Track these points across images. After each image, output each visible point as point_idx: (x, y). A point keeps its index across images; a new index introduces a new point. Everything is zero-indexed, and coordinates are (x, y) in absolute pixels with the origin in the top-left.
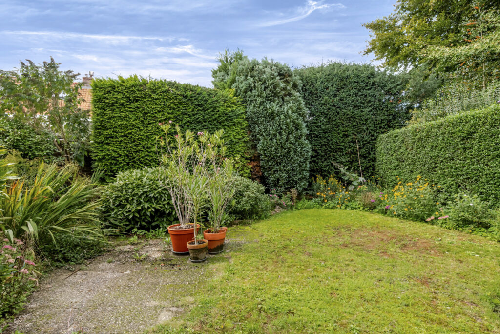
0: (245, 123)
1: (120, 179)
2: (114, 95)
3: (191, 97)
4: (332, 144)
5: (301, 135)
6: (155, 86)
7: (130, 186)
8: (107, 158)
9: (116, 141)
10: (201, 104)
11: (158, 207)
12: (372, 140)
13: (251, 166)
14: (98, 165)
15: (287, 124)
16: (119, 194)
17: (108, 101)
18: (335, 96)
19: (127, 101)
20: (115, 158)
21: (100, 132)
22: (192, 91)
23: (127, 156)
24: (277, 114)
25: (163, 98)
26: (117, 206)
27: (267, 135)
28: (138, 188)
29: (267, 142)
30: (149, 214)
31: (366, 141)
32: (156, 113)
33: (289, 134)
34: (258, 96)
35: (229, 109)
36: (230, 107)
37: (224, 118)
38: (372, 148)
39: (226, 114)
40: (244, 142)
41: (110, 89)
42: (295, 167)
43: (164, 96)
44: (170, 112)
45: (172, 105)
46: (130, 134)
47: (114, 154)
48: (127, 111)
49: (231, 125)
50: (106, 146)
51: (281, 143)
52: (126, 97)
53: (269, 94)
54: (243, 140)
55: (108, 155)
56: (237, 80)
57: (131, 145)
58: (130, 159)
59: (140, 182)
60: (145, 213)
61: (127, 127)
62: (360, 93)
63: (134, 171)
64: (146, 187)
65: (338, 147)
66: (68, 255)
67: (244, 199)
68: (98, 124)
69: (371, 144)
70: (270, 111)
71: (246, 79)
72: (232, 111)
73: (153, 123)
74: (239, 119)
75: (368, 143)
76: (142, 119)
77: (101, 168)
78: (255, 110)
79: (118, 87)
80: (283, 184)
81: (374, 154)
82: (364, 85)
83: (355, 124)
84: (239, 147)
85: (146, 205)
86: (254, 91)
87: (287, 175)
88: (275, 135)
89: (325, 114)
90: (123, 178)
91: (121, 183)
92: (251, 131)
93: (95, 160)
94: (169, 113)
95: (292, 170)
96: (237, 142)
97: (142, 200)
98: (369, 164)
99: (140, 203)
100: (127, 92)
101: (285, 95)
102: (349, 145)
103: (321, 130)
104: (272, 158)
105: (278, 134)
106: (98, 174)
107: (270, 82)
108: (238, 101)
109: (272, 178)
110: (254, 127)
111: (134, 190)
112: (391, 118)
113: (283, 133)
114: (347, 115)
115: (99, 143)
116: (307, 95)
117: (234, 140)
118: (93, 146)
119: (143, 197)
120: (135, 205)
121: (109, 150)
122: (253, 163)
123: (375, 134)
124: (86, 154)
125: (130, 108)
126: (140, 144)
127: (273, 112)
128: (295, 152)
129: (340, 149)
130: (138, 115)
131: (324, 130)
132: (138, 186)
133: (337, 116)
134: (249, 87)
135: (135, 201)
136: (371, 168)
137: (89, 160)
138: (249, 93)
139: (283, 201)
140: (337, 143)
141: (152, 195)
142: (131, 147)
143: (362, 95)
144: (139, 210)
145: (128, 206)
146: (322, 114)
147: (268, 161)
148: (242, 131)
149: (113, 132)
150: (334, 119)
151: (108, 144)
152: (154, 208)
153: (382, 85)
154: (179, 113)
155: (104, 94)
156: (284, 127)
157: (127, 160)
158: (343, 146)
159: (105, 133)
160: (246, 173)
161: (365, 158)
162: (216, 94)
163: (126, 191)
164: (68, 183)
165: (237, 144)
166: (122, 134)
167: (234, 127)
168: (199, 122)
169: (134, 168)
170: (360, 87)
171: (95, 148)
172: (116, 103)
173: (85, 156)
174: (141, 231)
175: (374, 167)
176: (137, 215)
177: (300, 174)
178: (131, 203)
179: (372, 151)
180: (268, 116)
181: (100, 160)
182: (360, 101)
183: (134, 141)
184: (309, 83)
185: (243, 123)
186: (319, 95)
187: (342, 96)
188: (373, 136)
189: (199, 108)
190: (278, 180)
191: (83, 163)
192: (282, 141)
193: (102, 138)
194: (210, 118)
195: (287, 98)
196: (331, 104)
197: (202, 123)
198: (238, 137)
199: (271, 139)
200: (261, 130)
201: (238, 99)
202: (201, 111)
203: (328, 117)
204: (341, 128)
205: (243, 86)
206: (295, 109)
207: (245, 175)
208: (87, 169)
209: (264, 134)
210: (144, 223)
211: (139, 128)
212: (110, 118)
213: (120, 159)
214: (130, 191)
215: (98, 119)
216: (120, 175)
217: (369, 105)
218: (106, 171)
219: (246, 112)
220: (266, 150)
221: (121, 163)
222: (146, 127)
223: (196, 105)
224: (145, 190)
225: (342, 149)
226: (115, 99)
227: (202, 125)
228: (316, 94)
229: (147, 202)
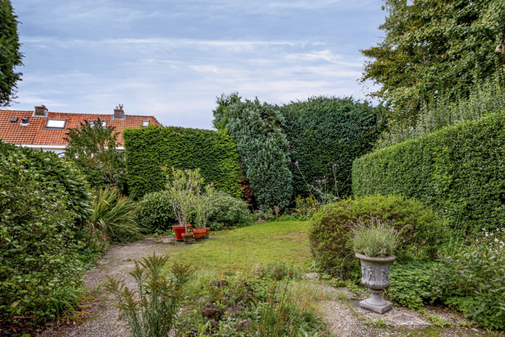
0: (237, 155)
1: (146, 198)
2: (138, 140)
3: (193, 138)
4: (314, 169)
5: (281, 164)
6: (165, 132)
7: (152, 202)
8: (137, 184)
9: (142, 173)
10: (200, 143)
11: (170, 216)
12: (347, 165)
13: (242, 189)
14: (132, 189)
15: (268, 156)
16: (146, 208)
17: (134, 145)
18: (315, 128)
19: (147, 145)
20: (142, 184)
21: (131, 167)
22: (193, 133)
23: (150, 182)
24: (260, 148)
25: (172, 141)
26: (145, 215)
27: (253, 165)
28: (157, 204)
29: (253, 170)
30: (164, 220)
31: (343, 166)
32: (167, 152)
33: (270, 163)
34: (245, 134)
35: (223, 145)
36: (223, 143)
37: (218, 153)
38: (348, 172)
39: (220, 149)
40: (237, 170)
41: (135, 137)
42: (276, 188)
43: (173, 139)
44: (178, 150)
45: (179, 146)
46: (151, 167)
47: (141, 182)
48: (148, 151)
49: (225, 158)
50: (136, 176)
51: (264, 170)
52: (146, 141)
53: (253, 132)
54: (235, 168)
55: (138, 182)
56: (229, 121)
57: (152, 175)
58: (153, 185)
59: (158, 200)
60: (162, 220)
61: (149, 163)
62: (336, 126)
63: (155, 193)
64: (162, 203)
65: (319, 172)
66: (120, 239)
67: (230, 212)
68: (129, 161)
69: (347, 169)
70: (254, 146)
71: (235, 121)
72: (225, 147)
73: (166, 159)
74: (231, 153)
75: (345, 167)
76: (158, 156)
77: (134, 191)
78: (243, 145)
79: (140, 135)
80: (269, 202)
81: (351, 177)
82: (340, 119)
83: (332, 152)
84: (232, 174)
85: (163, 215)
86: (241, 130)
87: (270, 195)
88: (259, 164)
89: (307, 144)
90: (147, 198)
91: (147, 200)
92: (242, 162)
93: (130, 186)
94: (177, 152)
95: (275, 191)
96: (231, 171)
97: (160, 212)
98: (347, 185)
99: (159, 213)
100: (147, 138)
101: (268, 131)
102: (329, 170)
103: (304, 158)
104: (257, 182)
105: (261, 164)
106: (132, 195)
107: (254, 123)
108: (230, 139)
109: (259, 198)
110: (243, 158)
111: (154, 205)
112: (363, 146)
113: (265, 163)
114: (326, 144)
115: (131, 174)
116: (292, 128)
117: (228, 169)
118: (128, 176)
119: (160, 210)
120: (156, 214)
121: (138, 179)
122: (244, 186)
123: (351, 160)
124: (124, 181)
125: (149, 149)
126: (158, 174)
127: (256, 147)
128: (276, 177)
129: (320, 173)
130: (155, 154)
131: (306, 158)
132: (157, 203)
133: (317, 146)
134: (238, 127)
135: (155, 212)
136: (348, 189)
137: (126, 186)
138: (238, 132)
139: (265, 215)
140: (318, 168)
141: (166, 209)
142: (152, 176)
143: (338, 127)
144: (158, 218)
145: (152, 215)
146: (304, 144)
147: (255, 185)
148: (234, 162)
149: (140, 166)
150: (315, 148)
151: (137, 175)
152: (167, 216)
153: (355, 118)
154: (184, 151)
155: (132, 140)
156: (265, 158)
157: (151, 186)
158: (323, 171)
159: (134, 167)
160: (239, 194)
161: (343, 181)
162: (212, 134)
163: (150, 206)
164: (115, 201)
165: (231, 172)
166: (146, 168)
167: (227, 159)
168: (199, 157)
169: (156, 191)
170: (336, 120)
171: (129, 177)
172: (140, 146)
173: (124, 183)
174: (160, 230)
175: (351, 188)
176: (157, 221)
177: (282, 194)
178: (153, 213)
179: (348, 175)
180: (253, 150)
181: (133, 186)
182: (336, 132)
183: (154, 172)
184: (294, 118)
185: (235, 155)
186: (301, 128)
187: (321, 128)
188: (348, 162)
189: (199, 147)
190: (264, 199)
191: (122, 188)
192: (264, 169)
193: (133, 171)
194: (208, 153)
195: (269, 134)
196: (311, 135)
197: (201, 157)
198: (231, 166)
199: (256, 168)
200: (248, 161)
201: (230, 137)
202: (201, 148)
203: (309, 146)
204: (320, 156)
205: (233, 126)
206: (275, 143)
207: (238, 195)
208: (125, 192)
209: (250, 164)
210: (162, 226)
211: (157, 163)
212: (137, 157)
213: (146, 185)
214: (152, 206)
215: (129, 158)
216: (146, 196)
217: (345, 135)
218: (137, 193)
219: (237, 147)
220: (252, 176)
221: (146, 187)
222: (162, 162)
223: (197, 144)
224: (161, 205)
225: (323, 173)
226: (139, 144)
227: (202, 159)
228: (299, 127)
229: (163, 213)
